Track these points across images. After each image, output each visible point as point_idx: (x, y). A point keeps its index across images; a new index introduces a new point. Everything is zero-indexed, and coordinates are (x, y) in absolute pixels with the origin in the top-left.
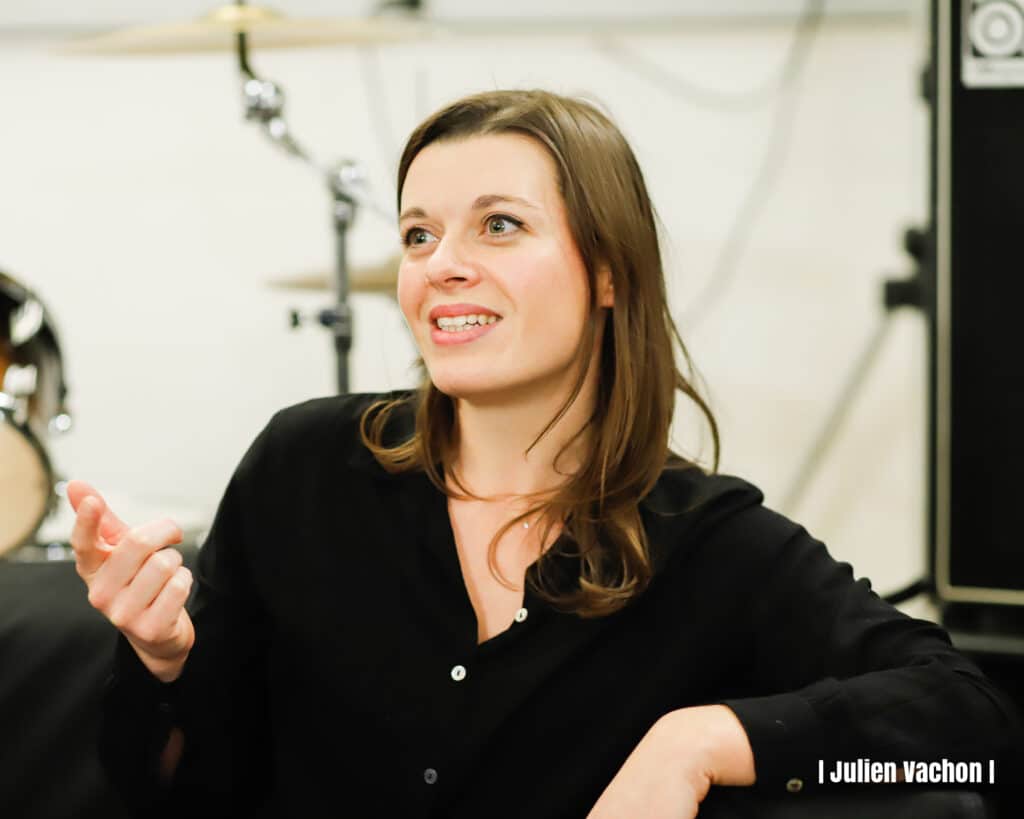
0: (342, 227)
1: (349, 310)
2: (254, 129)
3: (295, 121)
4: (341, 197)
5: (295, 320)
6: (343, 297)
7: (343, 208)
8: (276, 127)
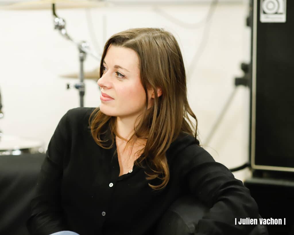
0: (82, 60)
1: (84, 84)
2: (57, 31)
3: (69, 29)
4: (82, 51)
5: (68, 87)
6: (82, 81)
7: (82, 54)
8: (63, 31)
